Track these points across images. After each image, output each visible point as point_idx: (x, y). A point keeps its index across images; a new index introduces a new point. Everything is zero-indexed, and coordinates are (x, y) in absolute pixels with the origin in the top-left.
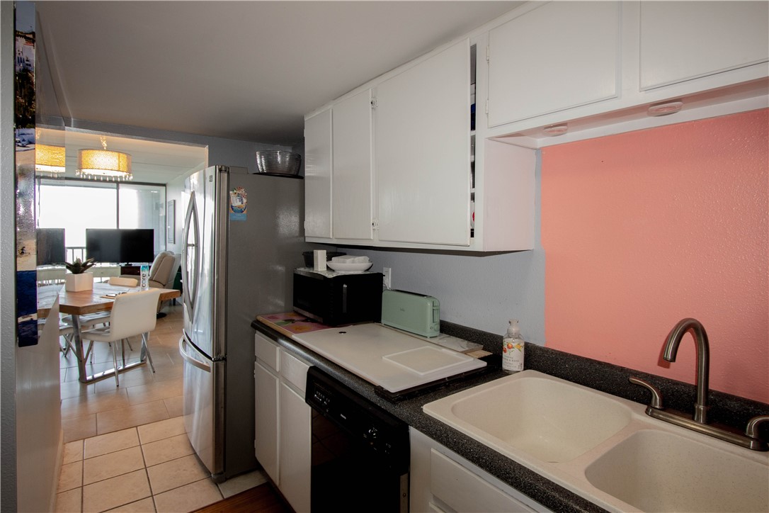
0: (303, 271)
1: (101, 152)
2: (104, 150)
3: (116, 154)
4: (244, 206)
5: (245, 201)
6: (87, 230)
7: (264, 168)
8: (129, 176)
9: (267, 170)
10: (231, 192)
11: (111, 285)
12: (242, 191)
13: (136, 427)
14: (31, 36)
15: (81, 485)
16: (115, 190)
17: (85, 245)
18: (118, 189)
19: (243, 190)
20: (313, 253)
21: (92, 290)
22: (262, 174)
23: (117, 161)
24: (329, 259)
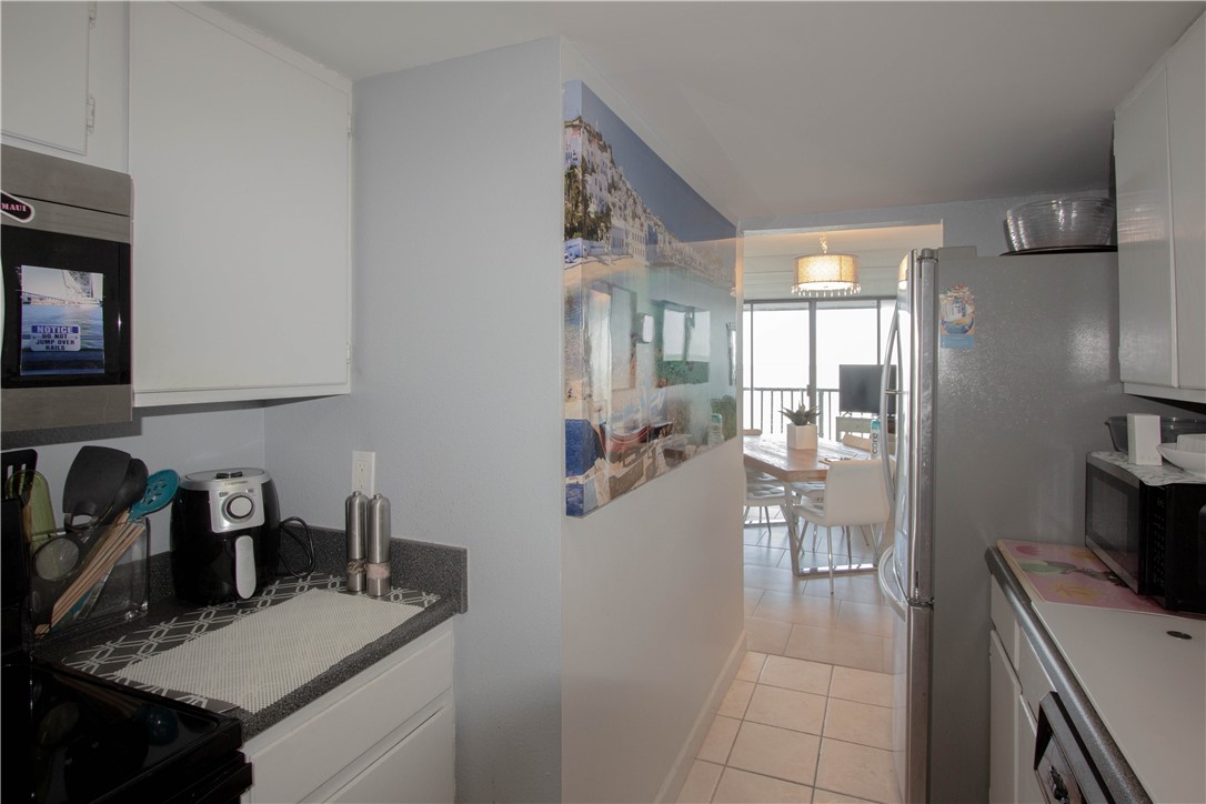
0: (1105, 457)
1: (821, 258)
2: (824, 254)
3: (836, 257)
4: (968, 320)
5: (969, 310)
6: (840, 366)
7: (1024, 241)
8: (855, 288)
9: (1029, 243)
10: (941, 296)
11: (846, 445)
12: (965, 292)
13: (833, 665)
14: (577, 123)
15: (741, 717)
16: (876, 310)
17: (837, 386)
18: (879, 307)
19: (966, 289)
20: (1125, 419)
21: (816, 450)
22: (1023, 252)
23: (838, 268)
24: (1167, 437)
